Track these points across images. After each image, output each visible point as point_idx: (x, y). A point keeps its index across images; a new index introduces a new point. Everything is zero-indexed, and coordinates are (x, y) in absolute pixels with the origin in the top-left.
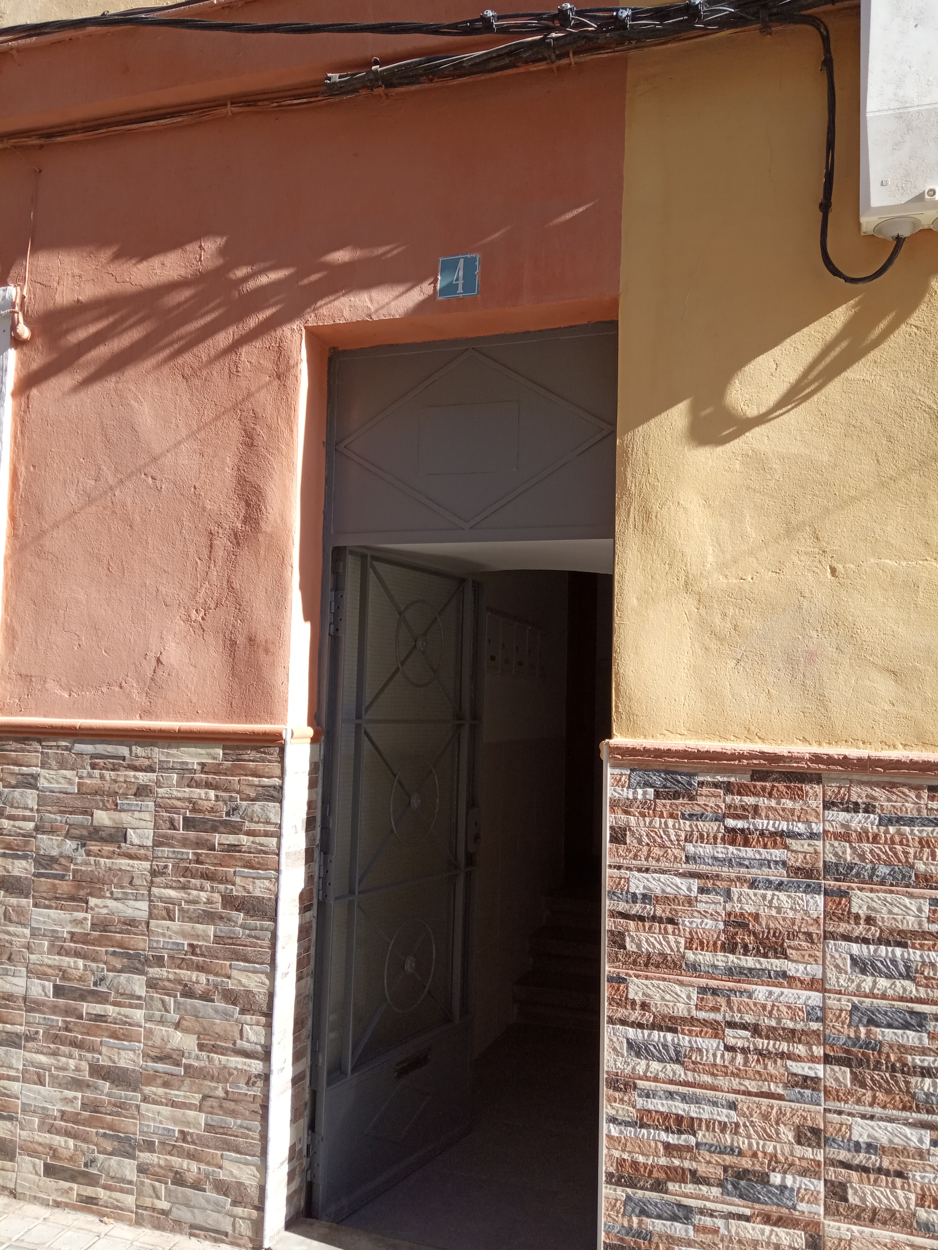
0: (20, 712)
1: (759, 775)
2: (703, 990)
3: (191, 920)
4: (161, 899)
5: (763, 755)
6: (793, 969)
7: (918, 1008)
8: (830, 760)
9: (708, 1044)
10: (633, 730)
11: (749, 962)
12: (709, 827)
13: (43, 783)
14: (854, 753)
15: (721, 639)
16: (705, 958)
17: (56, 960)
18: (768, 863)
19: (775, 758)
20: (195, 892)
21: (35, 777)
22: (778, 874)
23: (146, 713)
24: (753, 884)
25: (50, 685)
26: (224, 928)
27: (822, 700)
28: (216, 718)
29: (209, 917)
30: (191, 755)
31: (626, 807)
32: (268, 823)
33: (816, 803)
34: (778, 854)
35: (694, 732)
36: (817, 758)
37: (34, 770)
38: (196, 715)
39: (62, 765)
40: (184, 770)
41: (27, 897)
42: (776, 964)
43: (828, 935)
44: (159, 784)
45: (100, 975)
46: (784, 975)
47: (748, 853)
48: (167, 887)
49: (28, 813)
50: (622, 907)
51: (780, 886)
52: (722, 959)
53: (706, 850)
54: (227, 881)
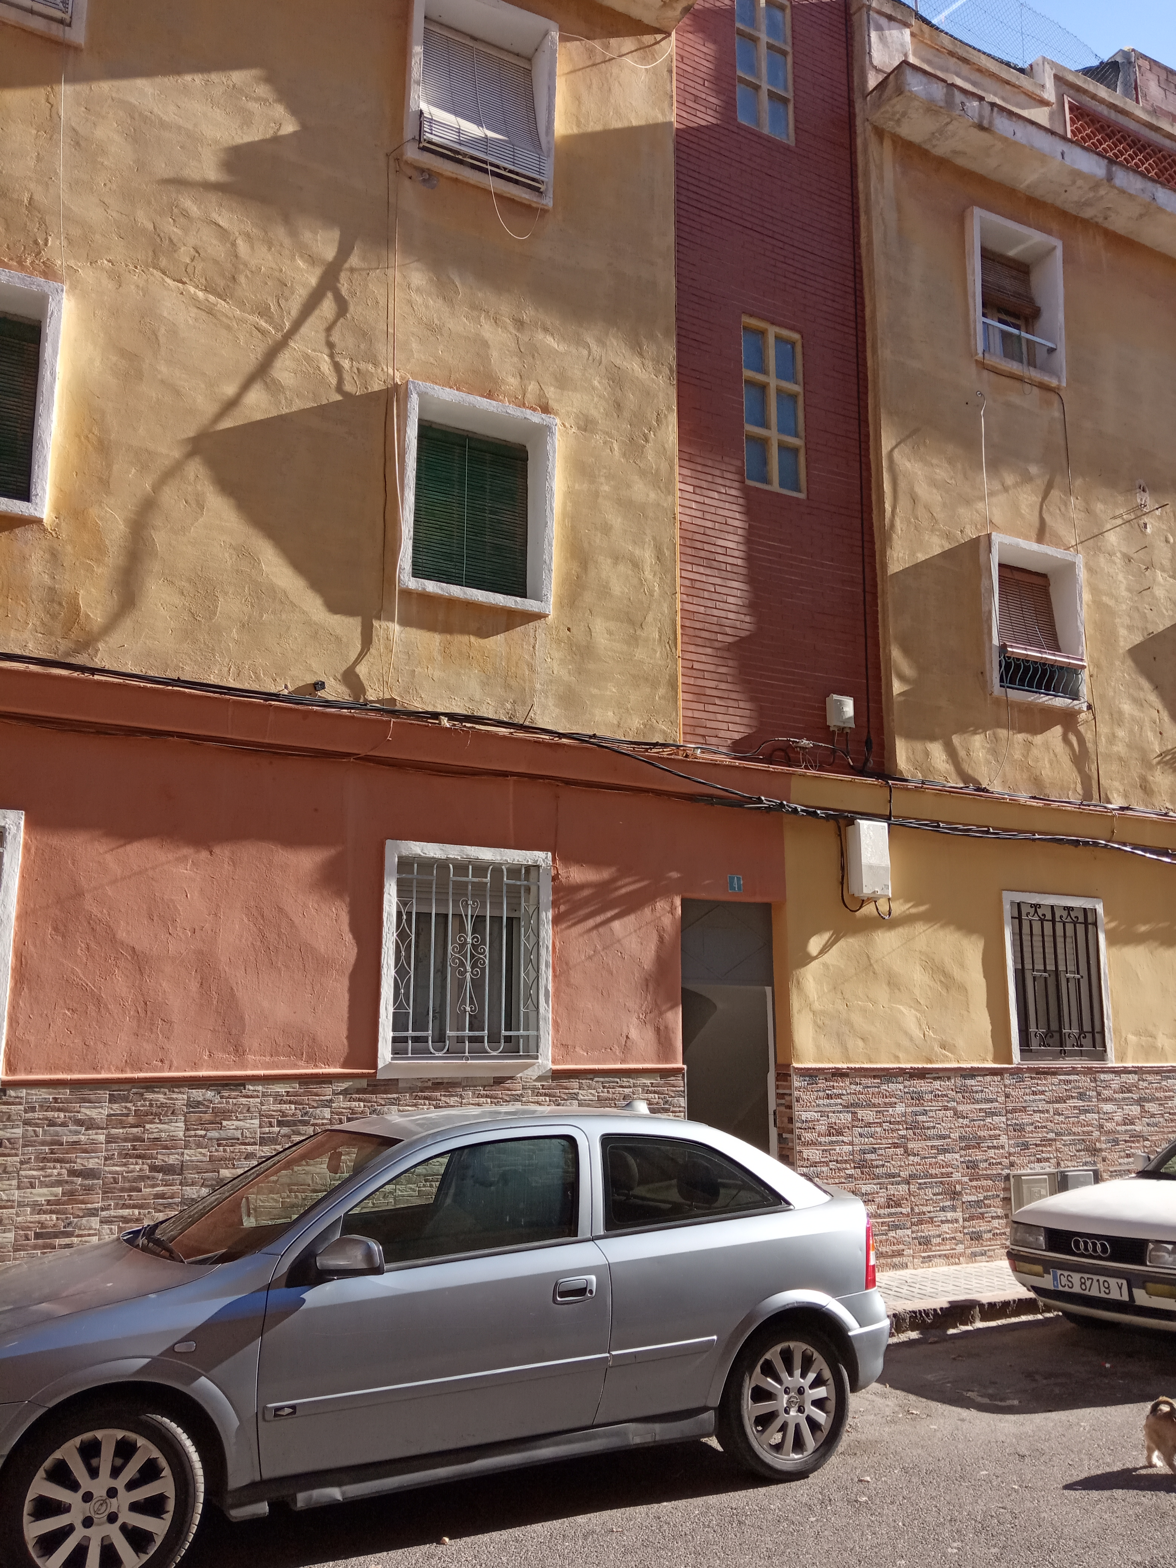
0: (564, 1063)
1: (834, 1075)
2: (823, 1151)
5: (835, 1068)
6: (845, 1139)
7: (875, 1146)
8: (851, 1069)
9: (825, 1169)
10: (798, 1061)
11: (834, 1139)
12: (821, 1094)
13: (581, 1097)
14: (857, 1066)
15: (820, 1027)
16: (822, 1139)
18: (836, 1105)
19: (838, 1069)
21: (578, 1094)
22: (840, 1108)
23: (623, 1061)
24: (834, 1112)
25: (577, 1049)
27: (846, 1049)
28: (653, 1063)
30: (647, 1080)
31: (798, 1089)
32: (679, 1106)
33: (848, 1083)
34: (840, 1101)
35: (815, 1061)
36: (848, 1068)
37: (576, 1091)
38: (645, 1061)
39: (590, 1087)
40: (644, 1086)
42: (841, 1138)
43: (853, 1126)
44: (633, 1093)
46: (843, 1142)
47: (832, 1101)
50: (800, 1125)
51: (841, 1112)
52: (828, 1139)
53: (821, 1102)
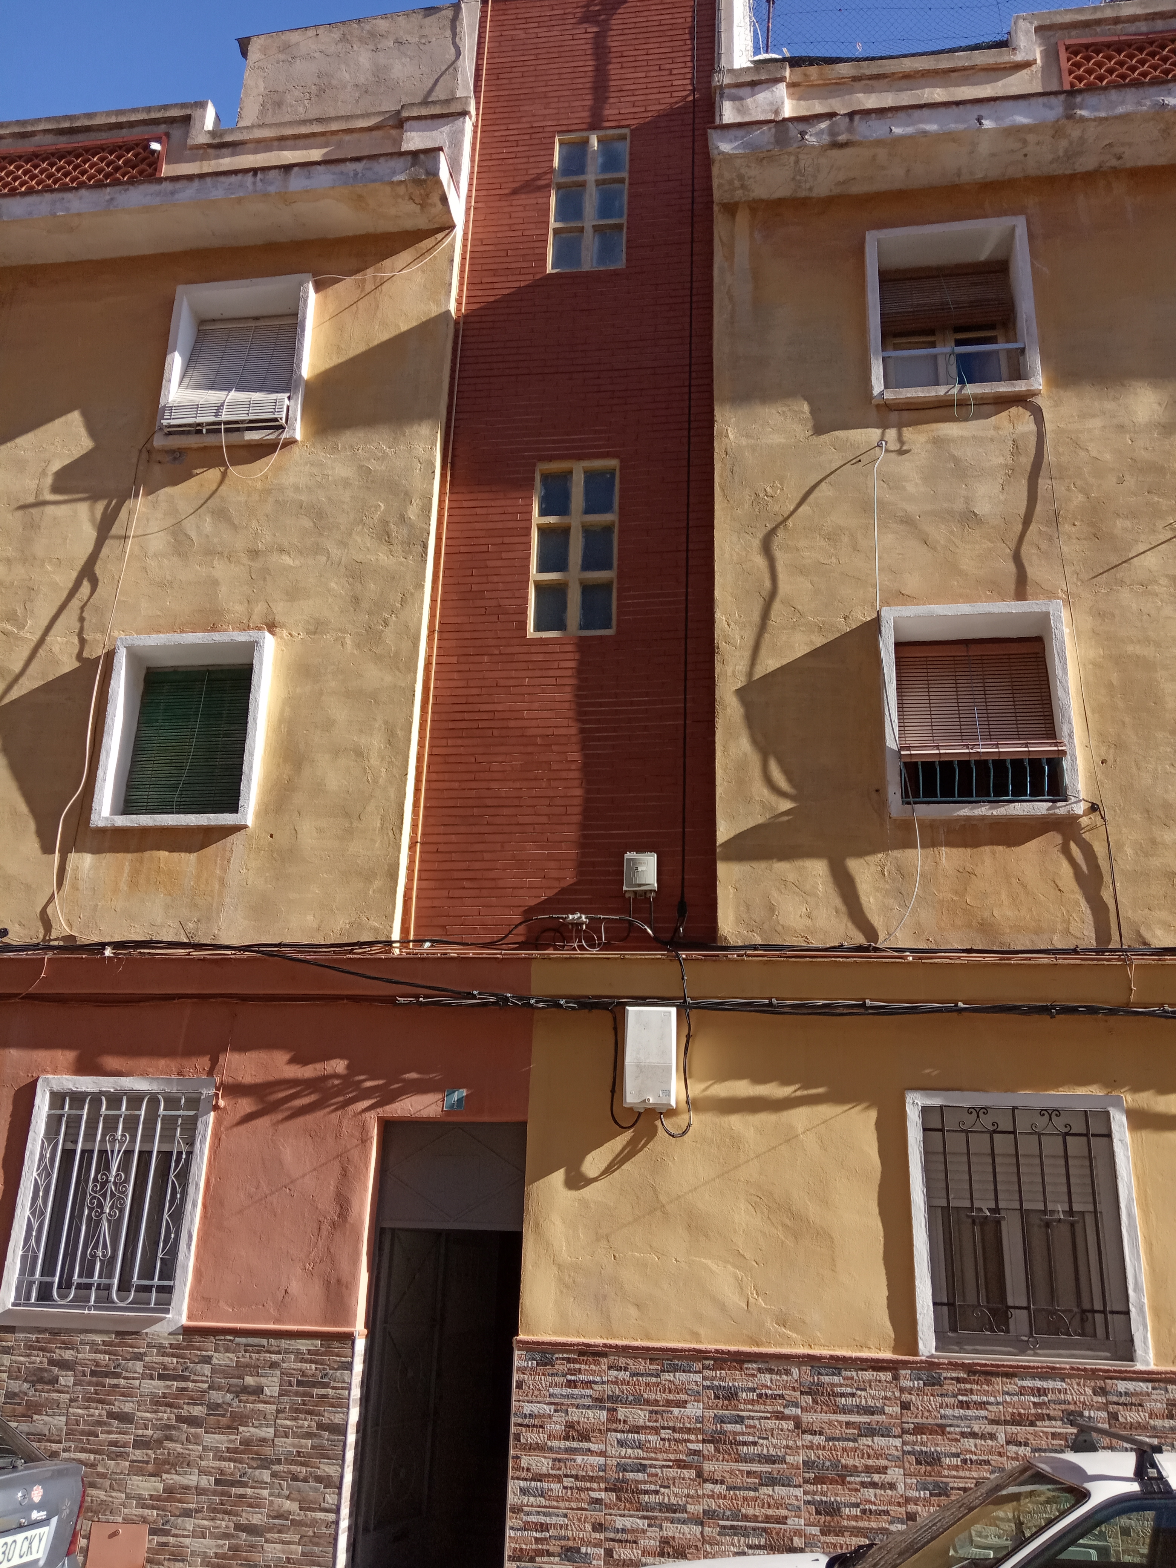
0: (202, 1320)
1: (582, 1353)
2: (554, 1460)
3: (298, 1437)
4: (282, 1426)
5: (584, 1344)
6: (594, 1447)
7: (644, 1462)
8: (610, 1346)
9: (555, 1486)
10: (527, 1332)
11: (575, 1445)
12: (560, 1379)
13: (214, 1361)
14: (620, 1343)
15: (568, 1288)
16: (555, 1444)
17: (217, 1464)
18: (582, 1396)
19: (588, 1345)
20: (301, 1422)
21: (210, 1357)
22: (587, 1402)
23: (277, 1321)
24: (577, 1407)
25: (222, 1303)
26: (317, 1441)
27: (609, 1318)
28: (317, 1324)
29: (309, 1435)
30: (302, 1345)
31: (522, 1370)
32: (344, 1382)
33: (605, 1367)
34: (588, 1392)
35: (555, 1333)
36: (605, 1346)
37: (209, 1353)
38: (306, 1322)
39: (227, 1350)
40: (298, 1353)
41: (201, 1428)
42: (585, 1445)
43: (608, 1430)
44: (283, 1361)
45: (244, 1471)
46: (589, 1450)
47: (576, 1391)
48: (285, 1419)
49: (205, 1379)
50: (520, 1421)
51: (589, 1407)
52: (563, 1444)
53: (557, 1391)
54: (320, 1415)
